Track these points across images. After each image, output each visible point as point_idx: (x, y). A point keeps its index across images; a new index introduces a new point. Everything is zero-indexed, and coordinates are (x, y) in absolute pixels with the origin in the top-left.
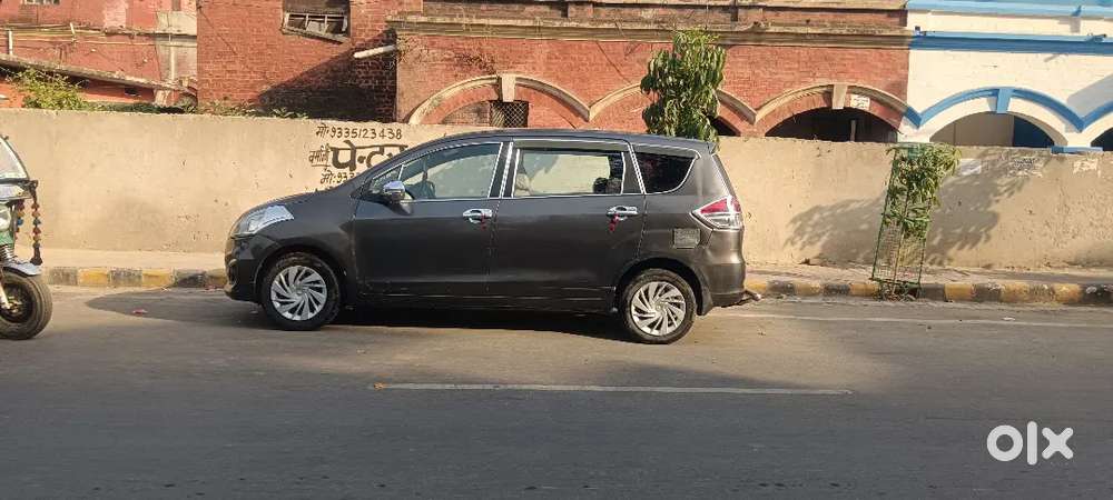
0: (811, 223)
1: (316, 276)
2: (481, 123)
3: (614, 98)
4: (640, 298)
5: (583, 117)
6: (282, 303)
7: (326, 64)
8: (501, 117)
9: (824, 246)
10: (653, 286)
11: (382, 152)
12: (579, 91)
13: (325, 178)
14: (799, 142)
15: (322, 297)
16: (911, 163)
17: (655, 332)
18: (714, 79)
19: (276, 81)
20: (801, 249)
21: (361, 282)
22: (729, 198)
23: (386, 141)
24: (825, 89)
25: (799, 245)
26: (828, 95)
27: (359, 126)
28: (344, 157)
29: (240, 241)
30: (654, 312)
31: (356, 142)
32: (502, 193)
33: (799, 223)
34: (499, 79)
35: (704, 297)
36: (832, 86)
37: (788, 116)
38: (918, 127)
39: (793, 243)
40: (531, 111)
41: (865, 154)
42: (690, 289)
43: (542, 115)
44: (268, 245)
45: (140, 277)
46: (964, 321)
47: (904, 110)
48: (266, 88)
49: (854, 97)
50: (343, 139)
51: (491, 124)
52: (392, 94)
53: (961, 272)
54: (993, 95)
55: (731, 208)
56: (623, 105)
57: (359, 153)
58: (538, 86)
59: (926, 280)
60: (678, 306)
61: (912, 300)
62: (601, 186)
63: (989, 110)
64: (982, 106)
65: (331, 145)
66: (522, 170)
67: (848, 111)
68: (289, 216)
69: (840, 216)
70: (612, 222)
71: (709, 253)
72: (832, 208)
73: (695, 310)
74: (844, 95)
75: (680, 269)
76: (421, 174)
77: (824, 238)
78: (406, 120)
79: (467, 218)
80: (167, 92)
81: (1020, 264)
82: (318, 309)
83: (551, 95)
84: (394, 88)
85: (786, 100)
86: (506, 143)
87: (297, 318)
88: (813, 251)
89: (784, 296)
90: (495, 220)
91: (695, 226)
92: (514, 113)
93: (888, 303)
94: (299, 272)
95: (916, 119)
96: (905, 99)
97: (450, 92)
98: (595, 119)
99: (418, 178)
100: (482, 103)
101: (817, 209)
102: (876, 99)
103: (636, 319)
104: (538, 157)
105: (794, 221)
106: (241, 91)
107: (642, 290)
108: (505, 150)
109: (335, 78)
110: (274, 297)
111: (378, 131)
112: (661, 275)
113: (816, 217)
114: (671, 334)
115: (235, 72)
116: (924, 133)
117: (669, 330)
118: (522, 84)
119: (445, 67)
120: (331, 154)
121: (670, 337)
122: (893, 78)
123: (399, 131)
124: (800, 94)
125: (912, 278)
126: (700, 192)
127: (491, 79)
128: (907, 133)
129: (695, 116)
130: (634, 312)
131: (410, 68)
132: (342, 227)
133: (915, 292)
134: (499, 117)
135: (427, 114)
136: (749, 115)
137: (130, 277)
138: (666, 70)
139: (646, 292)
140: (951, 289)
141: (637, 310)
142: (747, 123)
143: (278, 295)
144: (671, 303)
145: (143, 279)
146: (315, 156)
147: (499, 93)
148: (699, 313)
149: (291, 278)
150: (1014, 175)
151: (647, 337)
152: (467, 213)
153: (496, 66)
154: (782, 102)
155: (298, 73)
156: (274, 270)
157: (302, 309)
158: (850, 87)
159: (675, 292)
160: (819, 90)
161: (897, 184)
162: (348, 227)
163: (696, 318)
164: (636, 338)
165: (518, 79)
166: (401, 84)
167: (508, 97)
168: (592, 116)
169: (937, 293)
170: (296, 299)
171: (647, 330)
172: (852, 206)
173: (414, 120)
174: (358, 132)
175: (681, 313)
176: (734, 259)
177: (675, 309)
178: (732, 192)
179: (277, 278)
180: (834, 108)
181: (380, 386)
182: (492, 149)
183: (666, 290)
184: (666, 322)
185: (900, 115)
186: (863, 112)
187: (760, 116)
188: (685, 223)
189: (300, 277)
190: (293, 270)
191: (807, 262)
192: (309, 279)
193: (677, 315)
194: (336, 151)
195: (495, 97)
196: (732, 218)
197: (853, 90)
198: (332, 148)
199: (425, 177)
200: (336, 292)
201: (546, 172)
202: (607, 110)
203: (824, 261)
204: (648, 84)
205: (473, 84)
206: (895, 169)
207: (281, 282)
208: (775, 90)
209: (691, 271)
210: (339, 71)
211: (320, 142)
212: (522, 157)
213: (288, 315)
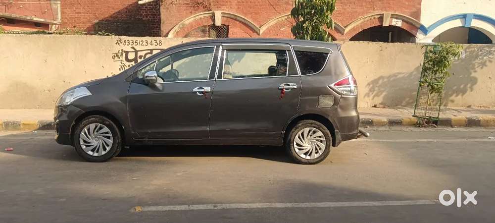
0: (378, 85)
1: (106, 129)
2: (204, 36)
3: (272, 23)
4: (299, 137)
5: (257, 32)
6: (86, 146)
7: (126, 8)
8: (215, 33)
9: (384, 98)
10: (307, 130)
11: (151, 53)
12: (255, 20)
13: (122, 67)
14: (371, 43)
15: (110, 141)
16: (435, 53)
17: (308, 157)
18: (331, 9)
19: (102, 17)
20: (373, 99)
21: (133, 132)
22: (350, 77)
23: (153, 47)
24: (379, 16)
25: (371, 97)
26: (381, 19)
27: (139, 39)
28: (131, 56)
29: (62, 109)
30: (307, 146)
31: (138, 48)
32: (216, 77)
33: (371, 86)
34: (213, 14)
35: (337, 136)
36: (383, 14)
37: (361, 30)
38: (426, 34)
39: (369, 96)
40: (230, 30)
41: (405, 49)
42: (328, 132)
43: (236, 32)
44: (77, 111)
45: (20, 125)
46: (469, 140)
47: (418, 26)
48: (96, 21)
49: (394, 20)
50: (130, 46)
51: (209, 37)
52: (159, 22)
53: (456, 110)
54: (463, 18)
55: (351, 81)
56: (278, 26)
57: (139, 54)
58: (232, 17)
59: (442, 116)
60: (321, 141)
61: (435, 127)
62: (272, 71)
63: (461, 25)
64: (458, 23)
65: (124, 50)
66: (228, 63)
67: (391, 27)
68: (88, 93)
69: (393, 81)
70: (282, 93)
71: (339, 110)
72: (390, 77)
73: (331, 144)
74: (389, 19)
75: (322, 120)
76: (170, 65)
77: (384, 94)
78: (166, 36)
79: (196, 92)
80: (57, 26)
81: (484, 105)
82: (108, 149)
83: (240, 22)
84: (160, 19)
85: (360, 22)
86: (218, 47)
87: (96, 154)
88: (378, 100)
89: (368, 127)
90: (212, 93)
91: (330, 94)
92: (222, 31)
93: (423, 129)
94: (96, 127)
95: (425, 31)
96: (419, 20)
97: (189, 20)
98: (263, 33)
99: (168, 68)
100: (205, 26)
101: (381, 78)
102: (404, 20)
103: (297, 150)
104: (235, 54)
105: (369, 84)
106: (83, 23)
107: (300, 133)
108: (217, 50)
109: (131, 15)
110: (82, 142)
111: (149, 42)
112: (312, 124)
113: (380, 82)
114: (317, 158)
115: (80, 13)
116: (429, 37)
117: (316, 156)
118: (224, 16)
119: (185, 8)
120: (124, 55)
121: (316, 161)
122: (414, 10)
123: (160, 42)
124: (367, 19)
125: (434, 114)
126: (333, 74)
127: (209, 13)
128: (420, 38)
129: (320, 30)
130: (295, 146)
131: (167, 8)
132: (120, 100)
133: (436, 122)
134: (213, 33)
135: (177, 32)
136: (341, 30)
137: (15, 125)
138: (304, 4)
139: (302, 134)
140: (454, 121)
141: (297, 144)
142: (340, 35)
143: (85, 141)
144: (317, 140)
145: (22, 127)
146: (116, 56)
147: (214, 21)
148: (334, 145)
149: (91, 131)
150: (482, 59)
151: (303, 160)
152: (196, 89)
153: (212, 7)
154: (358, 23)
155: (112, 13)
156: (81, 126)
157: (98, 149)
158: (392, 15)
159: (320, 133)
160: (376, 17)
161: (427, 65)
162: (124, 99)
163: (332, 148)
164: (296, 161)
165: (222, 13)
166: (163, 17)
167: (218, 23)
168: (261, 32)
169: (447, 123)
170: (95, 143)
171: (303, 156)
172: (400, 76)
173: (170, 35)
174: (138, 42)
175: (323, 146)
176: (354, 114)
177: (319, 143)
178: (351, 74)
179: (83, 131)
180: (384, 25)
181: (138, 209)
182: (210, 50)
183: (314, 132)
184: (314, 151)
185: (417, 29)
186: (398, 27)
187: (347, 30)
188: (325, 93)
189: (96, 130)
190: (92, 126)
191: (375, 106)
192: (102, 131)
193: (321, 147)
194: (127, 53)
195: (212, 23)
196: (353, 88)
197: (393, 16)
198: (125, 52)
199: (172, 67)
200: (118, 139)
201: (239, 62)
202: (269, 29)
203: (384, 105)
204: (295, 13)
205: (200, 16)
206: (426, 57)
207: (85, 133)
208: (352, 17)
209: (329, 121)
210: (132, 11)
211: (117, 48)
212: (227, 55)
213: (90, 153)
